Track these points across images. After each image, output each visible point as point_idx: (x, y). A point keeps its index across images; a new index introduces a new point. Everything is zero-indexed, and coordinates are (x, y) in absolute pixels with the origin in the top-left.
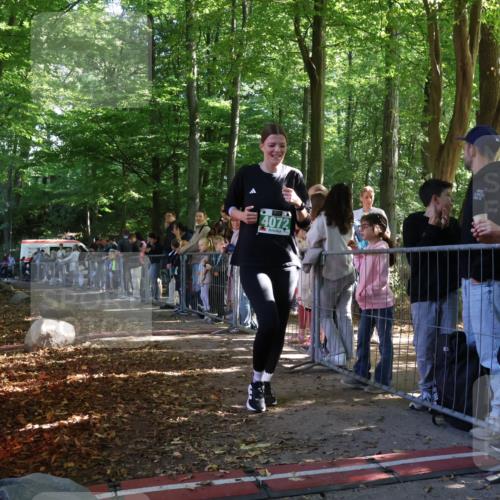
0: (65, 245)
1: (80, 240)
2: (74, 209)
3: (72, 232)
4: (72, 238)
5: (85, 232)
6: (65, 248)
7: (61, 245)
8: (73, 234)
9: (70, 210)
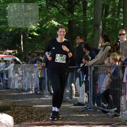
0: (5, 59)
1: (16, 55)
2: (11, 33)
3: (10, 49)
4: (10, 54)
5: (19, 50)
6: (5, 61)
7: (2, 59)
8: (11, 51)
9: (8, 34)
